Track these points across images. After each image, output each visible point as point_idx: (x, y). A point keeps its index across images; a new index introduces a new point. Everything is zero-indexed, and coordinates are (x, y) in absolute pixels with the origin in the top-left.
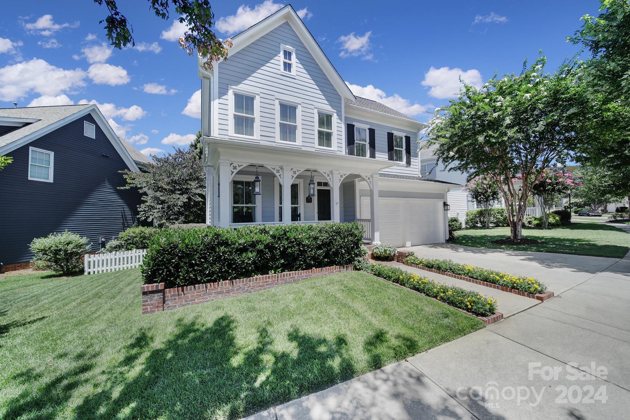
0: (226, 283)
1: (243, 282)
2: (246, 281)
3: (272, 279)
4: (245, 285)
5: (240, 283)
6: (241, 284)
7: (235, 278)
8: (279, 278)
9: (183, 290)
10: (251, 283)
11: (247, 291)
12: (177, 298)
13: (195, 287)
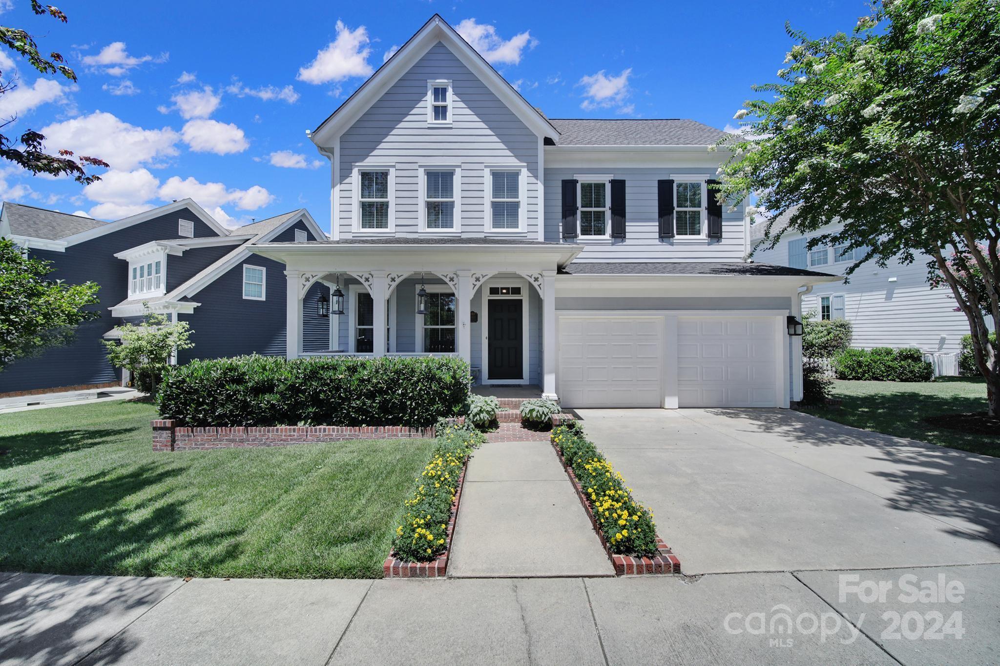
0: (239, 431)
1: (260, 431)
2: (264, 431)
3: (298, 433)
4: (263, 436)
5: (257, 432)
6: (258, 434)
7: (251, 425)
8: (309, 433)
9: (192, 432)
10: (270, 435)
11: (265, 443)
12: (187, 439)
13: (205, 430)
